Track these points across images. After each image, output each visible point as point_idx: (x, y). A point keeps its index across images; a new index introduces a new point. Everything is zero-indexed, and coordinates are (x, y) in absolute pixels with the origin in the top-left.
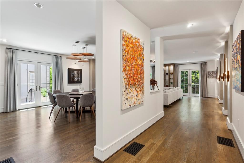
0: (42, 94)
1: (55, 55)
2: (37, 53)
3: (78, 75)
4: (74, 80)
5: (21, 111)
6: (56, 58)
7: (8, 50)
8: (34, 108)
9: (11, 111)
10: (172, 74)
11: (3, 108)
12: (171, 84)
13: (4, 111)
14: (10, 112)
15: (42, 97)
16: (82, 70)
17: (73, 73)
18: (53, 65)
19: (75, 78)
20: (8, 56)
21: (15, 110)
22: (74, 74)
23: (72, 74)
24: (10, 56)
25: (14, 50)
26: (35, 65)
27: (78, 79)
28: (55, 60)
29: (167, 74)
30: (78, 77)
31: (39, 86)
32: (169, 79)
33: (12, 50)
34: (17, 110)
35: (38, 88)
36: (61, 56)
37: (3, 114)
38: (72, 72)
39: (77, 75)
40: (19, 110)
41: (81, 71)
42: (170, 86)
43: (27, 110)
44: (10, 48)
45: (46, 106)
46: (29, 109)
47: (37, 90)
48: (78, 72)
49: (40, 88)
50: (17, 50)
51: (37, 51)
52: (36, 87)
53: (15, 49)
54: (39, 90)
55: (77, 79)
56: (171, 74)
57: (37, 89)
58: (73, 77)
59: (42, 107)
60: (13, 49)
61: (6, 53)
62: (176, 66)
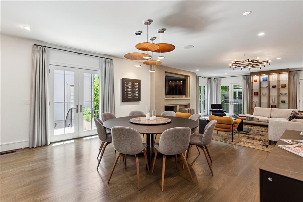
0: (85, 117)
1: (103, 58)
2: (79, 54)
3: (136, 89)
4: (130, 96)
5: (54, 145)
6: (105, 62)
7: (36, 48)
8: (73, 141)
9: (40, 145)
10: (284, 86)
11: (28, 140)
12: (281, 104)
13: (29, 146)
14: (39, 147)
15: (85, 121)
16: (140, 80)
17: (129, 85)
18: (100, 72)
19: (131, 93)
20: (36, 57)
21: (46, 145)
22: (130, 87)
23: (126, 87)
24: (39, 57)
25: (44, 49)
26: (75, 73)
27: (136, 95)
28: (104, 65)
29: (274, 87)
30: (135, 92)
31: (81, 106)
32: (278, 96)
33: (41, 47)
34: (49, 143)
35: (79, 109)
36: (112, 59)
37: (28, 149)
38: (126, 84)
39: (134, 89)
40: (51, 143)
41: (139, 82)
42: (280, 107)
43: (62, 143)
44: (38, 45)
45: (91, 137)
46: (66, 142)
47: (77, 112)
48: (135, 84)
49: (82, 109)
50: (49, 47)
51: (79, 50)
52: (76, 107)
53: (46, 47)
54: (81, 112)
55: (134, 95)
56: (282, 87)
57: (77, 110)
58: (129, 92)
59: (84, 139)
60: (44, 46)
61: (34, 53)
62: (293, 72)
